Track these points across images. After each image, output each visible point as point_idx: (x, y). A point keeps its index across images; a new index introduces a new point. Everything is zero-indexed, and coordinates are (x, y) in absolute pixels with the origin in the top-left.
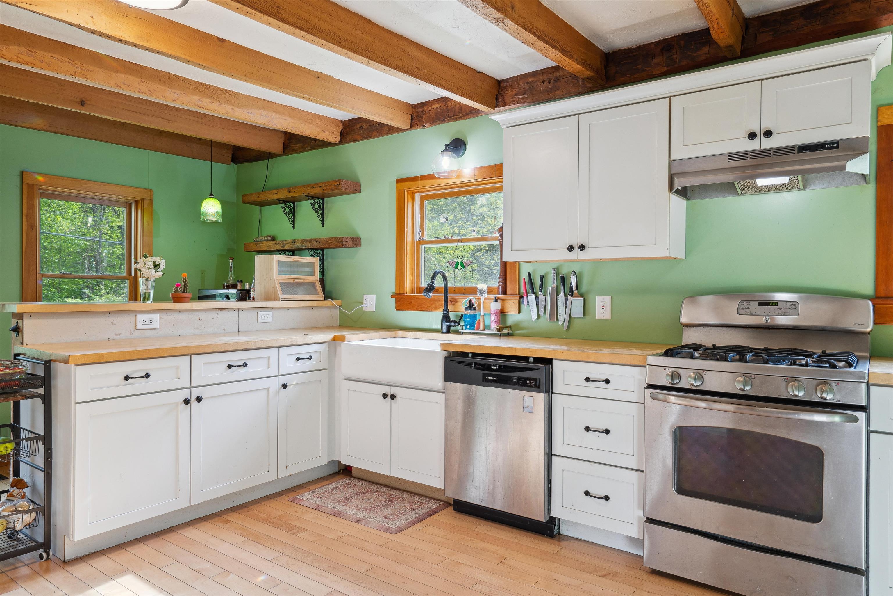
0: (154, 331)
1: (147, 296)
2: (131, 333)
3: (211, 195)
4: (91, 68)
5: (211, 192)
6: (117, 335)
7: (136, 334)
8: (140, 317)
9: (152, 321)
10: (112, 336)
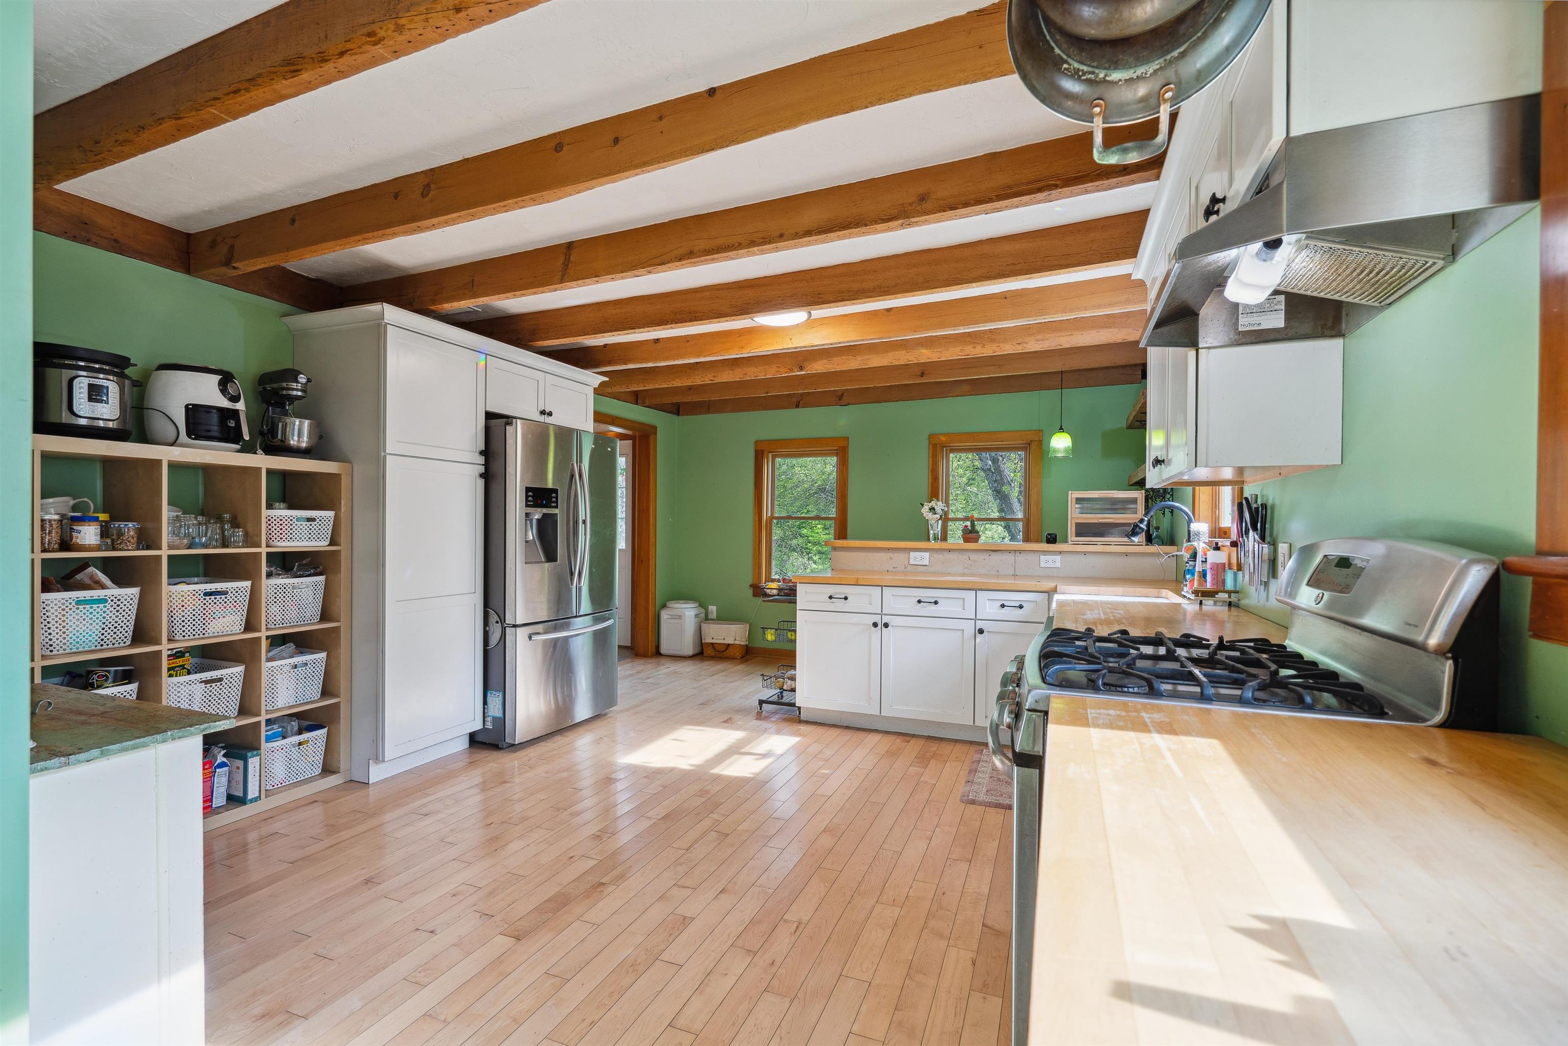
0: (925, 567)
1: (936, 536)
2: (905, 568)
3: (1061, 428)
4: (868, 357)
5: (1061, 426)
6: (894, 568)
7: (909, 569)
8: (912, 554)
9: (922, 558)
10: (891, 569)
